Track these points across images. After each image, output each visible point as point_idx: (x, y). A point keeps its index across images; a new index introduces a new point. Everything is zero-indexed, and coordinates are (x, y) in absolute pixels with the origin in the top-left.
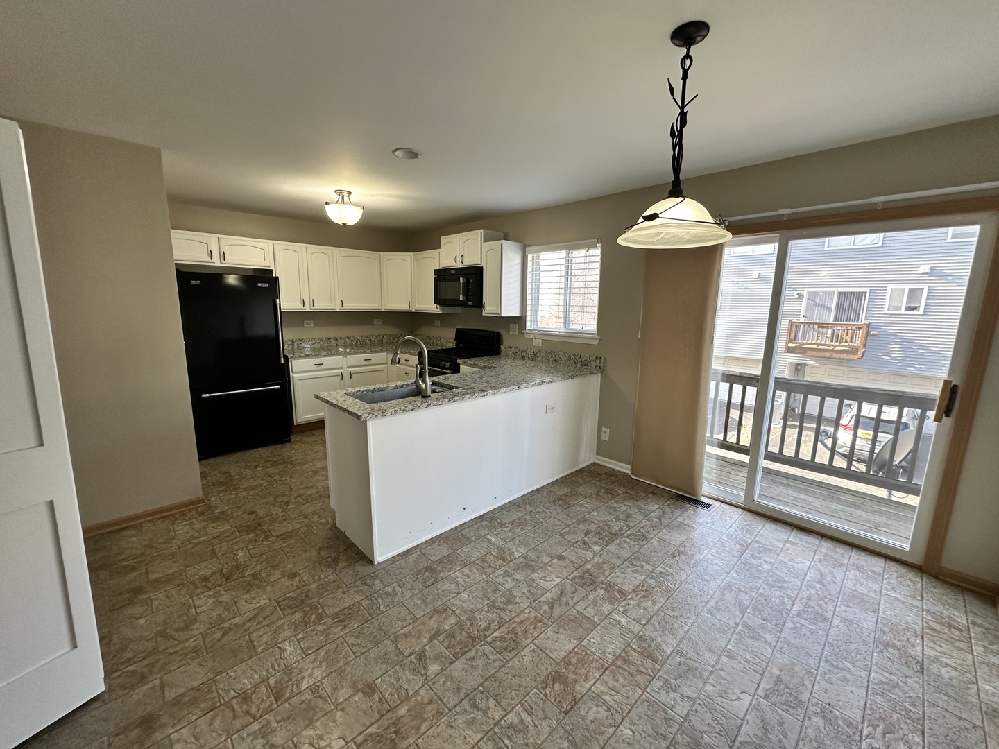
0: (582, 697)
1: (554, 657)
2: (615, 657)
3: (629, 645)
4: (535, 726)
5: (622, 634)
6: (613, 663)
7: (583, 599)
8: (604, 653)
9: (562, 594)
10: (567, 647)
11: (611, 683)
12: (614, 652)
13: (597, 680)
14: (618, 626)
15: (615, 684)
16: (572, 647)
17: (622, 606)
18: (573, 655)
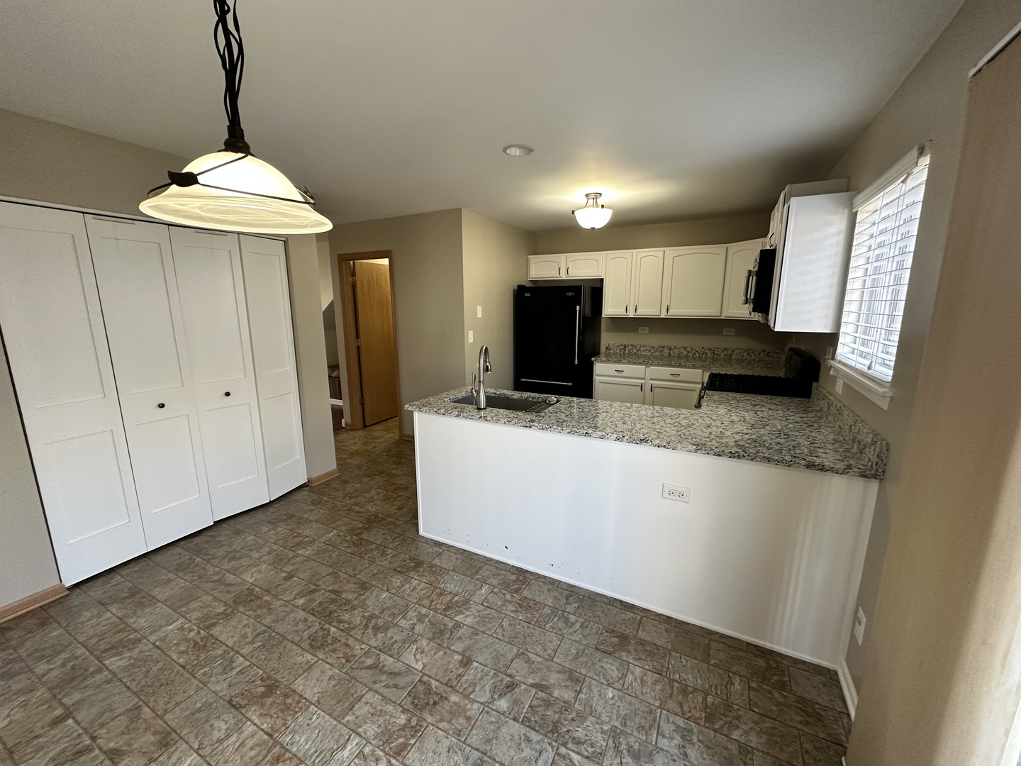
0: (242, 713)
1: (297, 681)
5: (321, 753)
6: (276, 743)
7: (384, 698)
8: (294, 732)
9: (393, 674)
10: (308, 691)
11: (250, 743)
12: (292, 744)
13: (258, 727)
14: (335, 747)
15: (249, 746)
16: (307, 697)
18: (297, 698)
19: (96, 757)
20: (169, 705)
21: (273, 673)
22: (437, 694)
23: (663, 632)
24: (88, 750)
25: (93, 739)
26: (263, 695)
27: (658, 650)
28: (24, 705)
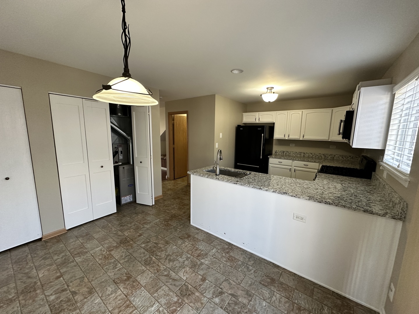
0: (117, 286)
1: (138, 277)
2: (131, 301)
3: (136, 309)
4: (113, 272)
5: (144, 307)
6: (128, 300)
7: (170, 289)
8: (135, 296)
9: (174, 280)
10: (142, 281)
11: (119, 298)
12: (134, 301)
13: (122, 292)
14: (149, 306)
15: (118, 299)
16: (141, 284)
17: (163, 310)
18: (137, 283)
19: (68, 293)
20: (94, 278)
21: (130, 272)
22: (190, 291)
23: (292, 280)
24: (65, 290)
25: (68, 286)
26: (126, 280)
27: (288, 288)
28: (49, 270)
